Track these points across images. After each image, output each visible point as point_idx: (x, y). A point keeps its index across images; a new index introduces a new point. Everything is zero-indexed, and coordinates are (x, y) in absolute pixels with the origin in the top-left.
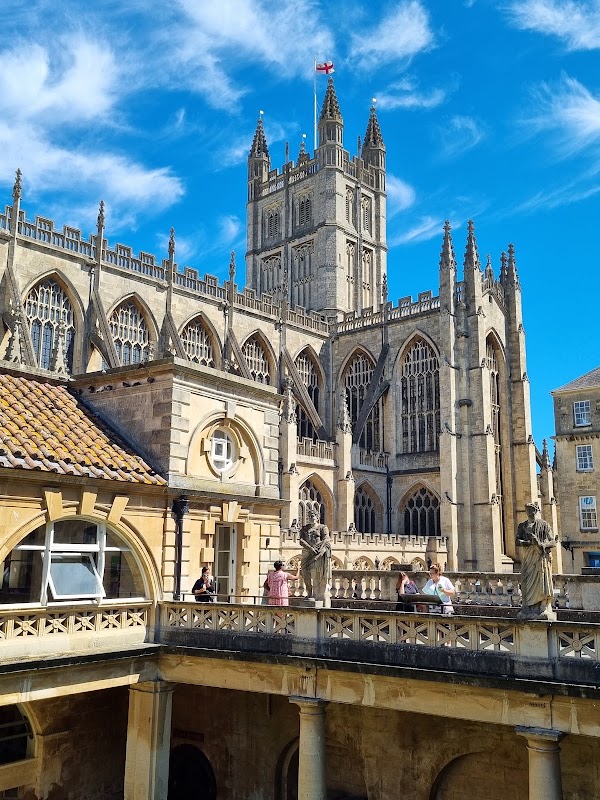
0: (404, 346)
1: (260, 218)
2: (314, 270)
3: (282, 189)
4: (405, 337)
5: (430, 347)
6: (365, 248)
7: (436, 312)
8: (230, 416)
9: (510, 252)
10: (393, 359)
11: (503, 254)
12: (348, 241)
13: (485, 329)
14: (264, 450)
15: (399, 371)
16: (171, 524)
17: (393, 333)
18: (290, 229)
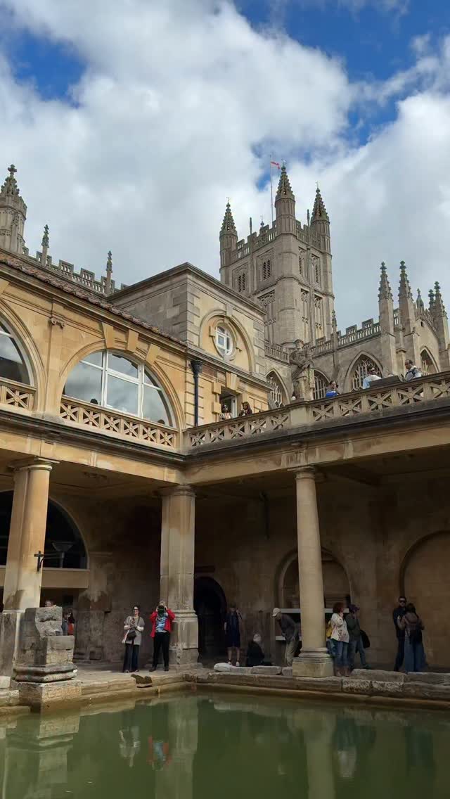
0: (352, 365)
1: (231, 279)
2: (276, 315)
3: (248, 255)
4: (352, 358)
5: (373, 363)
6: (316, 296)
7: (377, 336)
8: (229, 315)
9: (437, 288)
10: (343, 376)
11: (431, 291)
12: (302, 290)
13: (419, 347)
14: (254, 347)
15: (349, 384)
16: (190, 377)
17: (342, 356)
18: (255, 285)
